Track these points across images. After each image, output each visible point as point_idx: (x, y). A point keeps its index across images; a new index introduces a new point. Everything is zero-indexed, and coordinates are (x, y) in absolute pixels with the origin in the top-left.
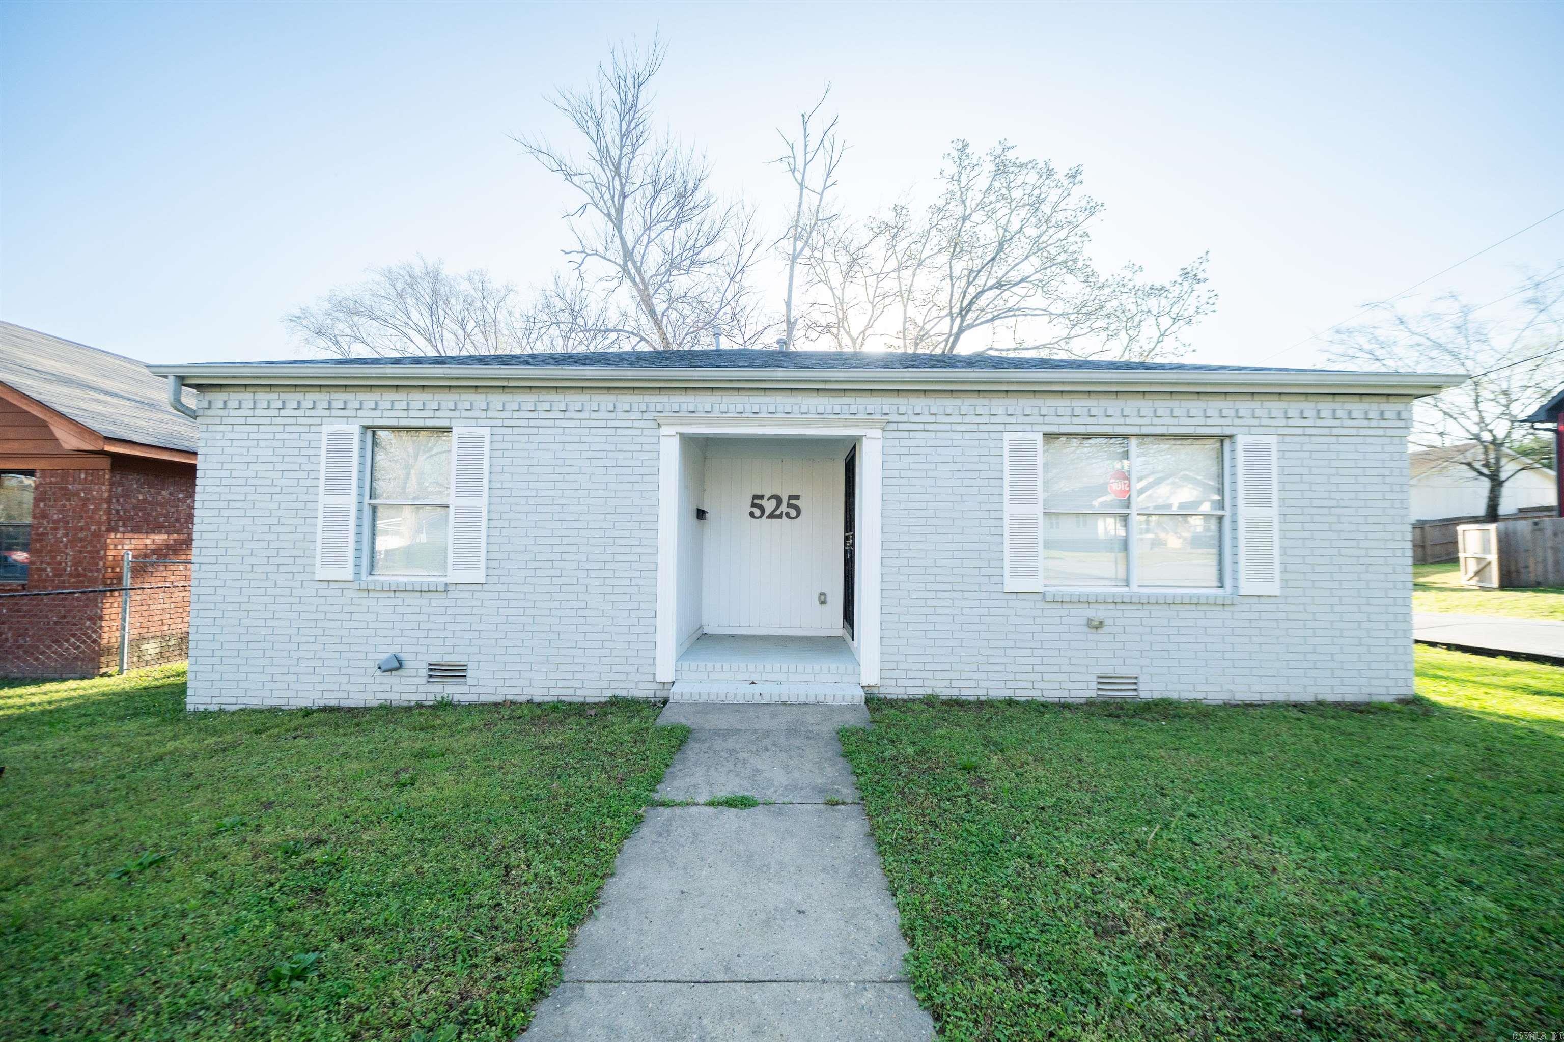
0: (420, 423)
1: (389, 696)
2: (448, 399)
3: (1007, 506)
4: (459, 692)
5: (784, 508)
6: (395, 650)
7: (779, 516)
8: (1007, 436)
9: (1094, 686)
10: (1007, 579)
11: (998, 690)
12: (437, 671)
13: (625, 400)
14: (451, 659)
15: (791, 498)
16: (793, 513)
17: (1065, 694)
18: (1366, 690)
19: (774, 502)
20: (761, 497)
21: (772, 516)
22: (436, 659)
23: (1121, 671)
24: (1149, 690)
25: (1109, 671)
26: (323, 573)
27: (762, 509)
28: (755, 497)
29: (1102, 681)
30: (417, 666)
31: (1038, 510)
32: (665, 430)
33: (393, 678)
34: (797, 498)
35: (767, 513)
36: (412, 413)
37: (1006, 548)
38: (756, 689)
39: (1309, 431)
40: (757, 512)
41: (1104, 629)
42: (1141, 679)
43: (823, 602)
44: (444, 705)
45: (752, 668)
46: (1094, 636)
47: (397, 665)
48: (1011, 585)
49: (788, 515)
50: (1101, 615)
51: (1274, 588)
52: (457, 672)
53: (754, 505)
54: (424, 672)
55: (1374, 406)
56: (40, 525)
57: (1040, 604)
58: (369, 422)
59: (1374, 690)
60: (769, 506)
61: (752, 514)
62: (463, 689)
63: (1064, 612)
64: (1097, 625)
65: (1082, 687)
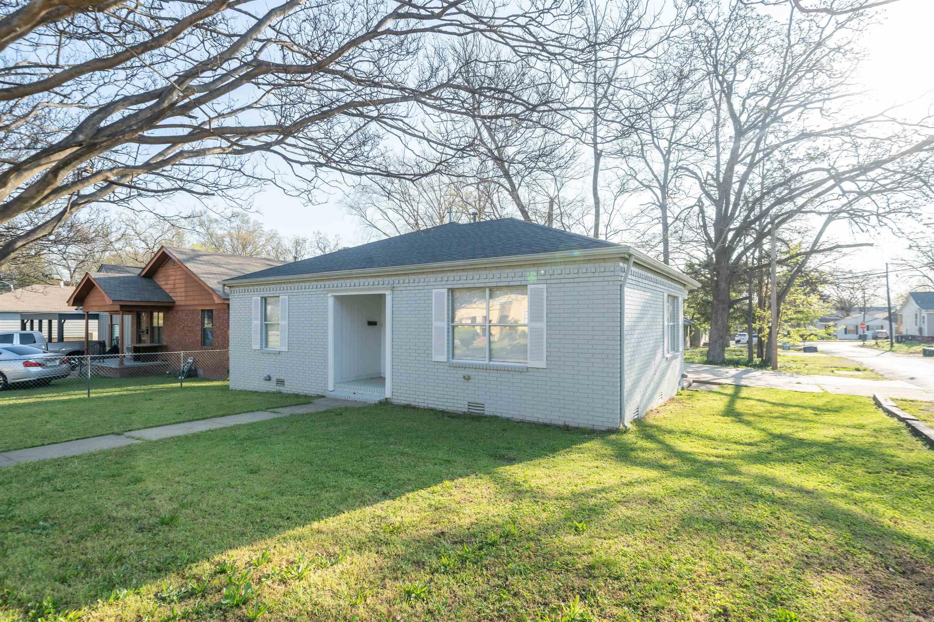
0: (273, 295)
1: (268, 389)
2: (278, 287)
3: (433, 323)
6: (269, 373)
8: (434, 291)
9: (467, 406)
10: (433, 355)
12: (278, 382)
13: (319, 284)
14: (281, 378)
17: (444, 408)
18: (591, 423)
23: (477, 401)
24: (489, 412)
25: (474, 401)
29: (470, 405)
30: (274, 379)
31: (445, 324)
32: (329, 295)
33: (268, 383)
38: (353, 395)
39: (562, 281)
41: (471, 381)
42: (486, 405)
44: (280, 393)
46: (466, 383)
47: (269, 379)
48: (435, 358)
50: (469, 373)
51: (542, 364)
52: (281, 382)
54: (275, 382)
57: (446, 367)
59: (595, 423)
62: (284, 388)
63: (455, 372)
64: (467, 378)
65: (461, 406)
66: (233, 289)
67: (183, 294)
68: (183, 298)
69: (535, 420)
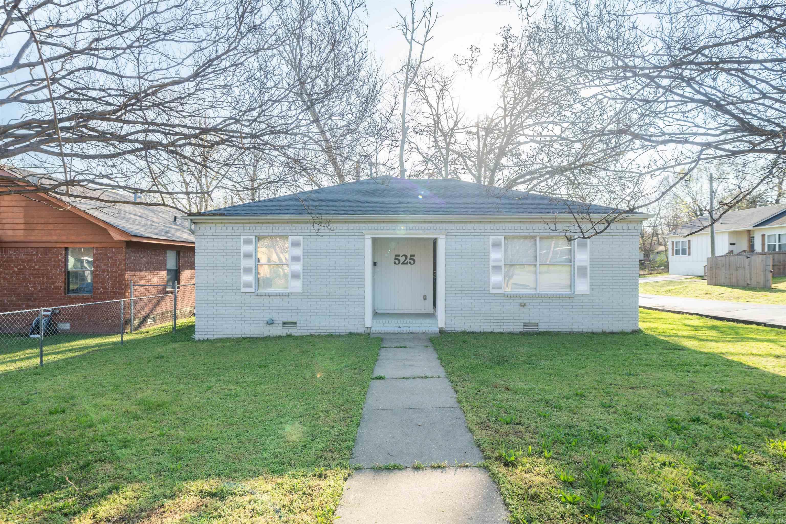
0: (277, 234)
1: (269, 334)
2: (287, 226)
3: (491, 263)
4: (293, 331)
5: (408, 260)
6: (271, 317)
7: (407, 264)
8: (491, 237)
9: (522, 327)
10: (491, 289)
11: (488, 329)
12: (286, 325)
13: (352, 226)
14: (290, 320)
15: (411, 256)
16: (412, 262)
17: (511, 330)
19: (404, 258)
20: (399, 256)
21: (403, 263)
22: (285, 320)
23: (532, 322)
24: (542, 328)
25: (528, 322)
26: (243, 290)
27: (399, 260)
28: (396, 256)
29: (525, 325)
30: (279, 322)
31: (502, 264)
32: (366, 237)
33: (270, 327)
34: (414, 256)
35: (401, 262)
36: (274, 231)
37: (491, 277)
38: (402, 329)
40: (397, 262)
41: (526, 307)
42: (539, 325)
43: (425, 299)
44: (289, 336)
45: (399, 321)
46: (523, 309)
47: (271, 323)
48: (492, 291)
49: (410, 263)
50: (525, 301)
51: (587, 291)
52: (293, 325)
53: (395, 259)
54: (281, 325)
55: (626, 225)
56: (97, 271)
57: (503, 298)
58: (257, 234)
60: (402, 259)
61: (395, 263)
62: (295, 330)
63: (511, 301)
64: (523, 305)
65: (518, 327)
66: (199, 225)
67: (22, 227)
68: (22, 232)
69: (581, 330)
